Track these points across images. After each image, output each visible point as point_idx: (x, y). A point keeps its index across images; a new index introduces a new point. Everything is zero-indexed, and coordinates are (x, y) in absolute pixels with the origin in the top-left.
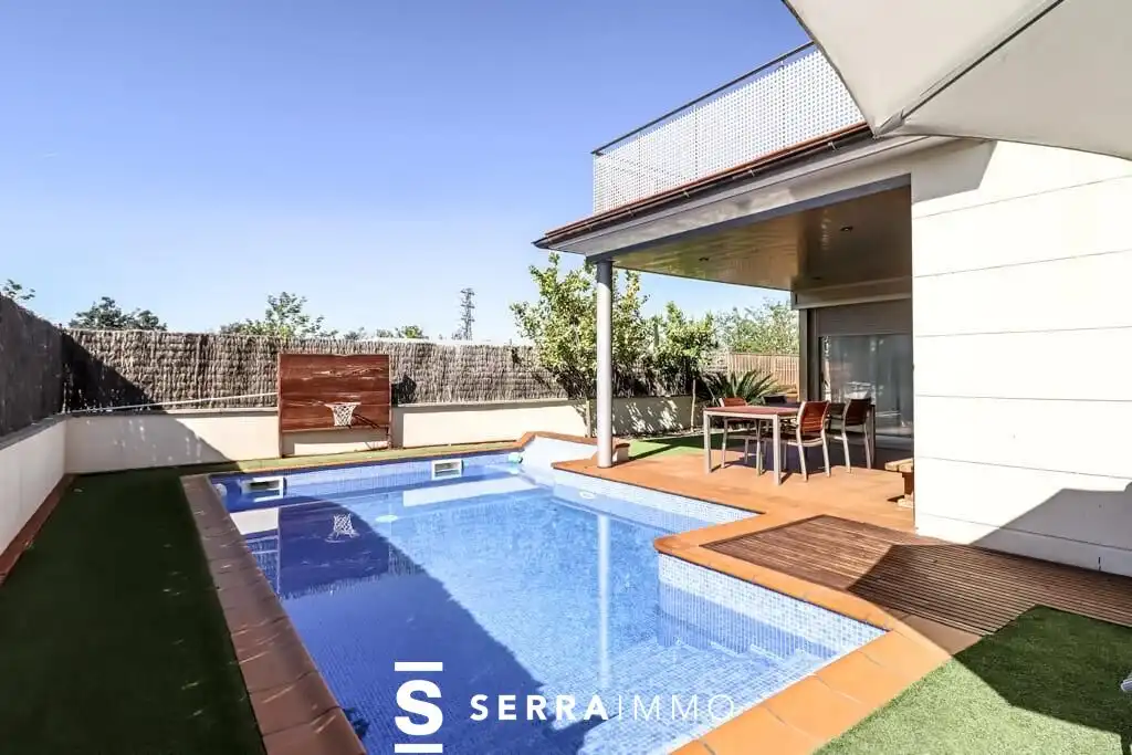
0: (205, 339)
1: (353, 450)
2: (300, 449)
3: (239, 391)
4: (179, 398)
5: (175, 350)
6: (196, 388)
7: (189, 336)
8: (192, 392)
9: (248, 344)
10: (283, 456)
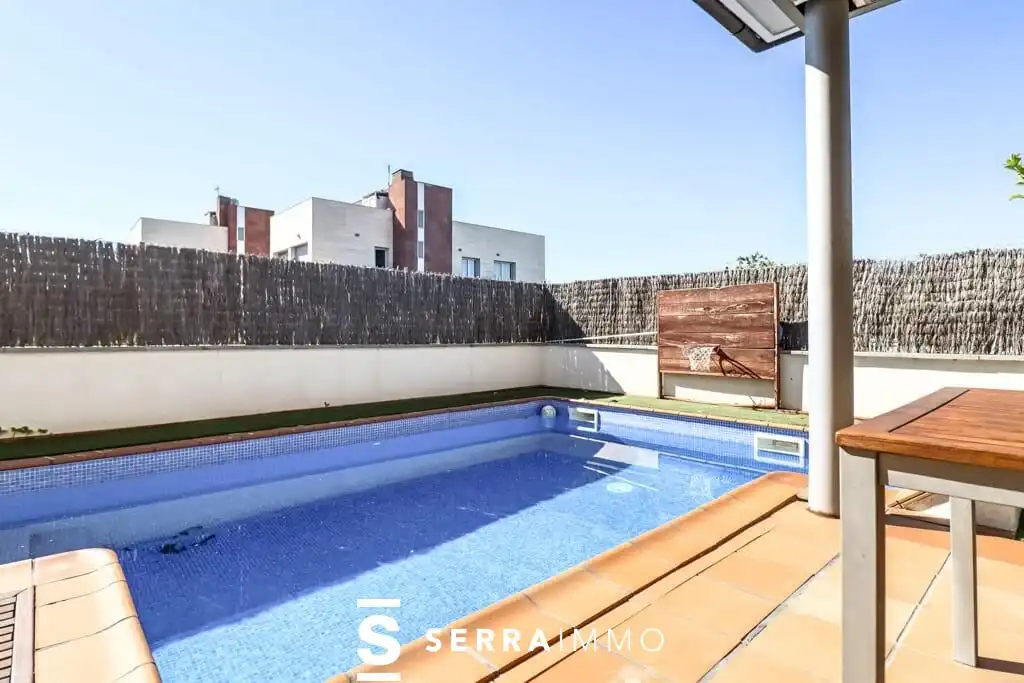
0: (615, 284)
1: (732, 403)
2: (681, 392)
3: (639, 329)
4: (601, 334)
5: (598, 294)
6: (610, 326)
7: (605, 281)
8: (607, 330)
9: (644, 285)
10: (662, 397)
